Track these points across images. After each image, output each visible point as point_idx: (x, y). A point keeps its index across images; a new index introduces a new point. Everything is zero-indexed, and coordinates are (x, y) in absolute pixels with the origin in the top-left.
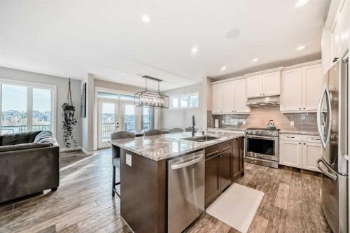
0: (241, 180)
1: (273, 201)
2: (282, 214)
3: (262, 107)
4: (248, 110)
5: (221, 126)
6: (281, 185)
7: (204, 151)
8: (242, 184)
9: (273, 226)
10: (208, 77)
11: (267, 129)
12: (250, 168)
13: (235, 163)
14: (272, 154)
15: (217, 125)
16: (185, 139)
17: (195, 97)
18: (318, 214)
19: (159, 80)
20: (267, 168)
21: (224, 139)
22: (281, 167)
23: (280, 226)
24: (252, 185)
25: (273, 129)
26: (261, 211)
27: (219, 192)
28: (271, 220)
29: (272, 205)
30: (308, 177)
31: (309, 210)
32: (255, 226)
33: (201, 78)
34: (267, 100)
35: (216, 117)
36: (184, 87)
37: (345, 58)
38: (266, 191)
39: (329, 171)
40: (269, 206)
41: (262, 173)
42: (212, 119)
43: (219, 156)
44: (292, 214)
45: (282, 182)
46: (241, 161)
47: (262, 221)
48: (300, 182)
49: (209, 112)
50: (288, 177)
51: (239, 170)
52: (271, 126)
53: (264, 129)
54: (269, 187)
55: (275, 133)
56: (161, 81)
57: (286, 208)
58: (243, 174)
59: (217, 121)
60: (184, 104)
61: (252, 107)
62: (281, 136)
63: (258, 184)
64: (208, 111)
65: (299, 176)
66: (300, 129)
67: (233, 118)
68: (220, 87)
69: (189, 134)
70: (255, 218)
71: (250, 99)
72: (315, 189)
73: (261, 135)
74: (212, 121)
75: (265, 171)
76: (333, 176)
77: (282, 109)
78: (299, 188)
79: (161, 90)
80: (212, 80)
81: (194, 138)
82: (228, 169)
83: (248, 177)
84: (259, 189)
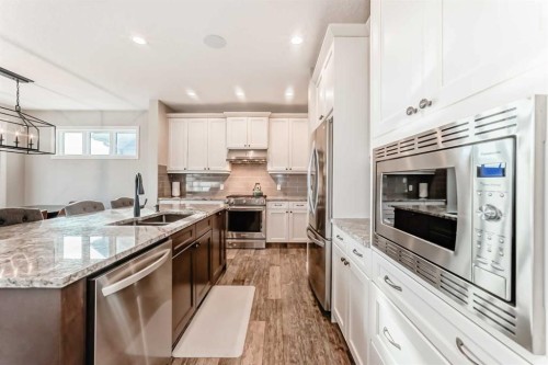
0: (223, 279)
1: (266, 293)
2: (278, 306)
3: (244, 164)
4: (227, 168)
5: (183, 195)
6: (271, 269)
7: (170, 241)
8: (225, 284)
9: (270, 327)
10: (160, 102)
11: (253, 196)
12: (233, 257)
13: (215, 254)
14: (258, 230)
15: (176, 192)
16: (118, 224)
17: (130, 135)
18: (307, 289)
19: (19, 78)
20: (253, 251)
21: (199, 216)
22: (268, 245)
23: (278, 322)
24: (239, 281)
25: (260, 195)
26: (256, 314)
27: (194, 308)
28: (268, 320)
29: (266, 300)
30: (294, 251)
31: (300, 290)
32: (252, 338)
33: (144, 101)
34: (251, 155)
35: (174, 177)
36: (102, 111)
37: (330, 118)
38: (256, 283)
39: (316, 238)
40: (263, 302)
41: (249, 259)
42: (167, 182)
43: (194, 246)
44: (286, 302)
45: (271, 265)
46: (223, 248)
47: (258, 326)
48: (288, 260)
49: (162, 168)
50: (276, 256)
51: (220, 263)
52: (257, 191)
53: (249, 196)
54: (260, 276)
55: (261, 200)
56: (26, 81)
57: (280, 297)
58: (224, 269)
59: (176, 185)
60: (99, 149)
61: (234, 164)
62: (270, 205)
63: (246, 276)
64: (160, 167)
65: (287, 253)
66: (286, 194)
67: (198, 179)
68: (183, 126)
69: (128, 213)
70: (249, 325)
71: (231, 151)
72: (301, 264)
73: (245, 205)
74: (167, 186)
75: (251, 256)
76: (321, 243)
77: (269, 168)
78: (289, 267)
79: (24, 105)
80: (169, 109)
81: (140, 219)
82: (206, 265)
83: (232, 270)
84: (249, 283)
